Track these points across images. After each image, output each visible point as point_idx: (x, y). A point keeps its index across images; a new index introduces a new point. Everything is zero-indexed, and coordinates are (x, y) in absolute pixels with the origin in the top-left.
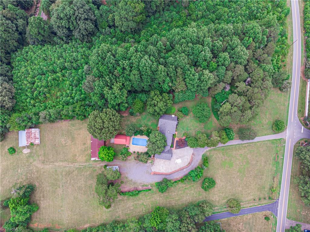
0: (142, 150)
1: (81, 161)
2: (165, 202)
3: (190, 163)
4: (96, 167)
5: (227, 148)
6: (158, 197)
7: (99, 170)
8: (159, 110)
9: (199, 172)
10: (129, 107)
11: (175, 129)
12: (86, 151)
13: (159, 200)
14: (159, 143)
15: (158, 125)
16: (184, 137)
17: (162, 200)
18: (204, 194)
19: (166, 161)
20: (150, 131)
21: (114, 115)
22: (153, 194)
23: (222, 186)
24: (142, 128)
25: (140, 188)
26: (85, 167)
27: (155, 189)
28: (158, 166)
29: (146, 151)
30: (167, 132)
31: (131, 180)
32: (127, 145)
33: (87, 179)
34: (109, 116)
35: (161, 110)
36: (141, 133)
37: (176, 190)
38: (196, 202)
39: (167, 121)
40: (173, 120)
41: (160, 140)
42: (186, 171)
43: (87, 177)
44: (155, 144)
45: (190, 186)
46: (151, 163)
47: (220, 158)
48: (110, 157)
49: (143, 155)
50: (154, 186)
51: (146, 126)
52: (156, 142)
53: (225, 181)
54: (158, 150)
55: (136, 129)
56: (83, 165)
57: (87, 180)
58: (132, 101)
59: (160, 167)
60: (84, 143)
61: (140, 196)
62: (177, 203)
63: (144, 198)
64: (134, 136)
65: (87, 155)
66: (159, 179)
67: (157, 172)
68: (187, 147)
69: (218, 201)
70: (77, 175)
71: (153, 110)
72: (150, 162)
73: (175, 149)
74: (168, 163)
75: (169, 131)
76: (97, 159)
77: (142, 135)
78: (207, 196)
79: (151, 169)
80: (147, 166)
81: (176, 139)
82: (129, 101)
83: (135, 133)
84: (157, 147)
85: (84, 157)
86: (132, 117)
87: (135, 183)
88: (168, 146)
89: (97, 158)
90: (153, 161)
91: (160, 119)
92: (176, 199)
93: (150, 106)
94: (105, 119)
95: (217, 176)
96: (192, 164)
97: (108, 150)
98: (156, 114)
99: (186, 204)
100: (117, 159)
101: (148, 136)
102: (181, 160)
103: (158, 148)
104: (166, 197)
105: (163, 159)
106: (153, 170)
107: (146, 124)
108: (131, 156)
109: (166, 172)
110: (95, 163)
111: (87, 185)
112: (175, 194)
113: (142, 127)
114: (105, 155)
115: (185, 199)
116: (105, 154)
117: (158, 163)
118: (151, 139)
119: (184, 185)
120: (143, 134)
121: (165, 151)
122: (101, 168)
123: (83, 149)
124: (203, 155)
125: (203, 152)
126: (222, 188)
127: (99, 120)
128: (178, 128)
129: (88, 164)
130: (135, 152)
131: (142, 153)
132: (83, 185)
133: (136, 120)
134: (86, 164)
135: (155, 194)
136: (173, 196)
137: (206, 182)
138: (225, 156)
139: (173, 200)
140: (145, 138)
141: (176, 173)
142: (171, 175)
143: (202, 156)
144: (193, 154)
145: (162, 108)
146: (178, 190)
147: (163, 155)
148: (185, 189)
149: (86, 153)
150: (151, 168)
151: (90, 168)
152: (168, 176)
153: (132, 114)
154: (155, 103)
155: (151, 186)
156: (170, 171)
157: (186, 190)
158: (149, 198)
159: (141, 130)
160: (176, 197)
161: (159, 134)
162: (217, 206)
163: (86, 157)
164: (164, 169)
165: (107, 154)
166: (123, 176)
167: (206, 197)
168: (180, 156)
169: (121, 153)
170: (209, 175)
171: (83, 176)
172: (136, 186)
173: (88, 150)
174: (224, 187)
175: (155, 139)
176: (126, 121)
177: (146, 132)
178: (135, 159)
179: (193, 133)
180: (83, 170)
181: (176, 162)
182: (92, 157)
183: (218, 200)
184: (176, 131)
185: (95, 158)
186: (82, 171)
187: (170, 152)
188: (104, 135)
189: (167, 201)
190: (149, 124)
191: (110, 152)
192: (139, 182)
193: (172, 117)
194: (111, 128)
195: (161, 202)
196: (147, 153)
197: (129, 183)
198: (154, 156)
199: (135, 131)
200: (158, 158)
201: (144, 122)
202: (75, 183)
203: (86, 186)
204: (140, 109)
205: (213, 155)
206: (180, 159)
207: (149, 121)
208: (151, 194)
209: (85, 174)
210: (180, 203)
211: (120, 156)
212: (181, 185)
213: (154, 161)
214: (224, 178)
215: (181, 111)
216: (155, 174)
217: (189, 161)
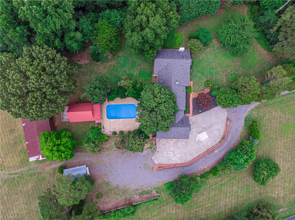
0: (128, 128)
1: (12, 165)
2: (188, 216)
3: (224, 138)
4: (44, 173)
5: (287, 99)
6: (173, 210)
7: (52, 177)
8: (154, 36)
9: (250, 155)
10: (87, 41)
11: (189, 76)
12: (19, 145)
13: (176, 214)
14: (164, 109)
15: (152, 72)
16: (206, 90)
17: (181, 213)
18: (257, 188)
19: (178, 141)
20: (138, 86)
21: (53, 60)
22: (164, 205)
23: (288, 169)
24: (122, 83)
25: (137, 197)
26: (22, 175)
27: (165, 195)
28: (165, 152)
29: (137, 129)
30: (173, 84)
31: (117, 187)
32: (97, 122)
33: (29, 198)
34: (39, 64)
35: (157, 35)
36: (122, 93)
37: (204, 191)
38: (243, 206)
39: (170, 61)
40: (183, 57)
41: (165, 102)
42: (218, 154)
43: (28, 195)
44: (154, 111)
45: (229, 179)
46: (151, 148)
47: (277, 120)
48: (64, 152)
49: (133, 137)
50: (163, 190)
51: (130, 77)
52: (156, 107)
53: (291, 159)
54: (162, 123)
55: (109, 86)
56: (16, 172)
57: (31, 199)
58: (90, 28)
59: (169, 154)
60: (11, 130)
61: (139, 213)
62: (210, 214)
63: (148, 215)
64: (108, 101)
65: (21, 151)
66: (169, 176)
67: (164, 163)
68: (215, 108)
69: (284, 197)
70: (9, 193)
71: (141, 38)
72: (149, 146)
73: (193, 115)
74: (183, 143)
75: (177, 81)
76: (41, 159)
77: (124, 96)
78: (262, 191)
79: (152, 160)
80: (144, 156)
81: (193, 96)
82: (84, 26)
83: (109, 94)
84: (161, 118)
85: (17, 156)
86: (99, 63)
87: (124, 191)
88: (180, 112)
89: (40, 156)
90: (154, 144)
91: (156, 60)
92: (207, 206)
93: (133, 31)
94: (29, 71)
95: (276, 152)
96: (229, 139)
97: (57, 139)
98: (147, 47)
99: (225, 211)
100: (82, 152)
101: (137, 96)
102: (208, 133)
103: (162, 120)
104: (188, 207)
105: (173, 138)
106: (156, 162)
107: (128, 75)
108: (110, 140)
109: (181, 162)
110: (41, 165)
111: (32, 210)
112: (204, 197)
113: (122, 81)
114: (52, 150)
115: (222, 203)
116: (50, 148)
117: (163, 146)
118: (145, 102)
119: (219, 179)
120: (126, 94)
121: (176, 122)
122: (54, 174)
123: (12, 142)
124: (246, 118)
125: (245, 112)
126: (288, 173)
127: (13, 74)
128: (194, 73)
129: (26, 169)
130: (115, 133)
131: (130, 132)
132: (25, 212)
133: (106, 69)
134: (22, 169)
135: (167, 204)
136: (200, 202)
137: (263, 170)
138: (285, 114)
139: (202, 209)
140: (131, 101)
141: (201, 160)
142: (193, 166)
143: (246, 121)
144: (228, 119)
145: (159, 31)
146: (208, 189)
147: (174, 130)
148: (222, 185)
149: (20, 148)
150: (152, 158)
151: (31, 175)
152: (186, 168)
153: (96, 57)
154: (142, 20)
155: (157, 192)
156: (189, 158)
157: (223, 187)
158: (156, 213)
159: (121, 87)
160: (207, 203)
161: (160, 89)
162: (281, 207)
163: (20, 155)
164: (178, 155)
165: (55, 149)
166: (99, 181)
167: (260, 194)
168: (205, 126)
169: (86, 139)
170: (261, 153)
171: (21, 193)
172: (128, 197)
173: (21, 141)
174: (292, 171)
175: (155, 101)
176: (87, 75)
177: (133, 90)
178: (119, 148)
179: (222, 79)
180: (18, 182)
181: (197, 139)
182: (31, 155)
183: (282, 195)
184: (191, 80)
185: (37, 157)
186: (17, 184)
187: (185, 123)
188: (34, 107)
189: (190, 213)
190: (135, 73)
191: (61, 141)
192: (133, 187)
193: (179, 52)
194: (47, 90)
195: (180, 216)
196: (139, 132)
197: (113, 192)
198: (154, 136)
199: (109, 91)
200: (164, 138)
201: (125, 71)
202: (7, 209)
203: (29, 213)
204: (111, 41)
205: (264, 116)
206: (205, 132)
207: (135, 67)
208: (159, 206)
209: (25, 189)
210: (215, 212)
211: (86, 145)
212: (212, 180)
213: (156, 144)
214: (289, 154)
215: (197, 38)
216: (161, 168)
217: (222, 132)
